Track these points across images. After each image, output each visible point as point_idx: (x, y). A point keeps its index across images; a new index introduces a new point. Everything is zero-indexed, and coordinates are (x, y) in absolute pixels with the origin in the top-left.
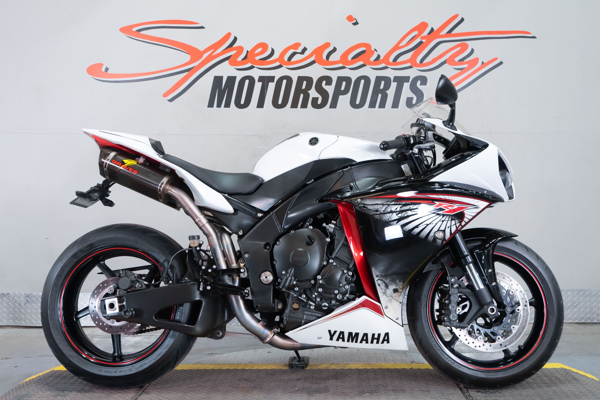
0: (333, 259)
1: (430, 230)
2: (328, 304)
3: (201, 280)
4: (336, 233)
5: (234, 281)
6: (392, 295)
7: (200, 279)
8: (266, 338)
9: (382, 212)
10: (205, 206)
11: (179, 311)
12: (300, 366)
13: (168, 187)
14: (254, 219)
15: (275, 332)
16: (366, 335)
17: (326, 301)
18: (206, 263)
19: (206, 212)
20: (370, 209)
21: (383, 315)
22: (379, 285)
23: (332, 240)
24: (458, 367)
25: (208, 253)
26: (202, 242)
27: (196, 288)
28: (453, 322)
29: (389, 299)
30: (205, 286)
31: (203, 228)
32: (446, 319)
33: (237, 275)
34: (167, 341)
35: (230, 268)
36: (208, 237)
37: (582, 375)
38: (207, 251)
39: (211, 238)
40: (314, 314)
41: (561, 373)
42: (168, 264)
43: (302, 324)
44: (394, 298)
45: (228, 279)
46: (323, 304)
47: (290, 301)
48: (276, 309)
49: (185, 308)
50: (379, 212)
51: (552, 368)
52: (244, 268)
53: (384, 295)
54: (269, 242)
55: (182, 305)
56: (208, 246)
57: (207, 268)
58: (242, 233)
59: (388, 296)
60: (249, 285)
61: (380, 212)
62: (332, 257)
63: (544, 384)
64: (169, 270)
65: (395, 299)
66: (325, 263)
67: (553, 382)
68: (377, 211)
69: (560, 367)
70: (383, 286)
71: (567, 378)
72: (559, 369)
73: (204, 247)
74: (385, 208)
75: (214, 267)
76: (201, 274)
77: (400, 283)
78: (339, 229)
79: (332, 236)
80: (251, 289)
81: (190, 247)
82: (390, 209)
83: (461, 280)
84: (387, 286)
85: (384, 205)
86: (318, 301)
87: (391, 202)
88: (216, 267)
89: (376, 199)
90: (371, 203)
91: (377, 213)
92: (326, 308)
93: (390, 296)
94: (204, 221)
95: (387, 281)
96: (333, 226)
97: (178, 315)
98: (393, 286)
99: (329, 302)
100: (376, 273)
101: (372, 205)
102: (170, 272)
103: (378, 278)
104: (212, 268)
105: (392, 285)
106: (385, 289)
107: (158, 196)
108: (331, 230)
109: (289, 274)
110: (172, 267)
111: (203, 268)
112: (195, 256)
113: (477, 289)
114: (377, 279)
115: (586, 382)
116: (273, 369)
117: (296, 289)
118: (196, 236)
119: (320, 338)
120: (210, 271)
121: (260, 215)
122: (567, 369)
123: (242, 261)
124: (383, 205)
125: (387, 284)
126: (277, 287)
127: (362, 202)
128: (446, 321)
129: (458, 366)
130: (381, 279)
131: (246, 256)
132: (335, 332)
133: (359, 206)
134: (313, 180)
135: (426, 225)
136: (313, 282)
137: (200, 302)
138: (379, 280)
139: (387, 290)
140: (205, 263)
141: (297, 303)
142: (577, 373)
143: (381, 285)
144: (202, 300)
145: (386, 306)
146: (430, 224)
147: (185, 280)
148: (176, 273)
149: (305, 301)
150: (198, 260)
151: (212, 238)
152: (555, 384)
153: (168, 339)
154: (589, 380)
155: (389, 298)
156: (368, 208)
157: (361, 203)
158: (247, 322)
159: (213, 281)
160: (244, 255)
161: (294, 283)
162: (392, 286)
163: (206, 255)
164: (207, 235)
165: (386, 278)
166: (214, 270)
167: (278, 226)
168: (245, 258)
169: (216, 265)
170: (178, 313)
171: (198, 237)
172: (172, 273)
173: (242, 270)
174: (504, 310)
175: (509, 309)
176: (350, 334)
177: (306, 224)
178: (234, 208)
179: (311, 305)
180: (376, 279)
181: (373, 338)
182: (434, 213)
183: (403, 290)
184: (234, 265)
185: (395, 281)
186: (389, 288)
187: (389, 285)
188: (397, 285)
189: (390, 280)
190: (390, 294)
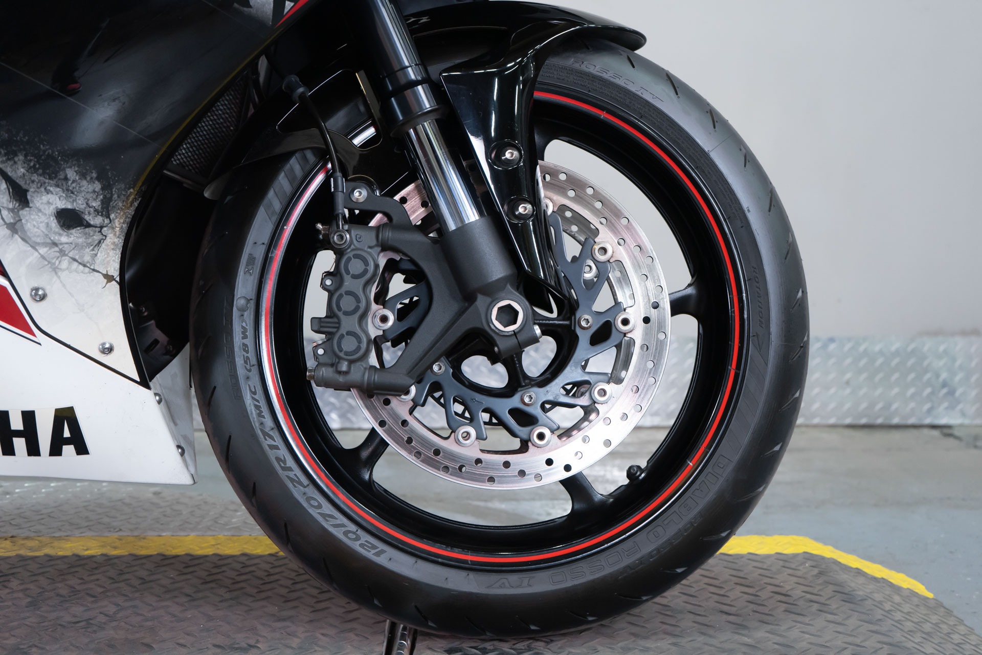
6: (56, 238)
21: (33, 334)
24: (373, 551)
28: (349, 367)
29: (43, 257)
32: (321, 352)
37: (875, 579)
41: (799, 573)
44: (71, 254)
51: (773, 552)
53: (16, 236)
59: (37, 243)
63: (725, 617)
65: (76, 259)
67: (761, 609)
69: (799, 549)
70: (1, 194)
71: (815, 591)
72: (795, 556)
77: (84, 183)
83: (397, 198)
84: (20, 196)
93: (45, 244)
95: (15, 171)
98: (50, 196)
105: (48, 192)
106: (11, 206)
113: (452, 226)
115: (888, 606)
122: (823, 558)
125: (21, 183)
128: (320, 361)
129: (374, 547)
139: (24, 213)
142: (859, 572)
145: (37, 289)
152: (765, 618)
154: (897, 599)
155: (43, 250)
162: (45, 198)
174: (567, 323)
175: (587, 317)
181: (7, 432)
183: (108, 217)
185: (58, 172)
186: (31, 205)
187: (32, 190)
188: (72, 193)
189: (32, 164)
190: (47, 235)
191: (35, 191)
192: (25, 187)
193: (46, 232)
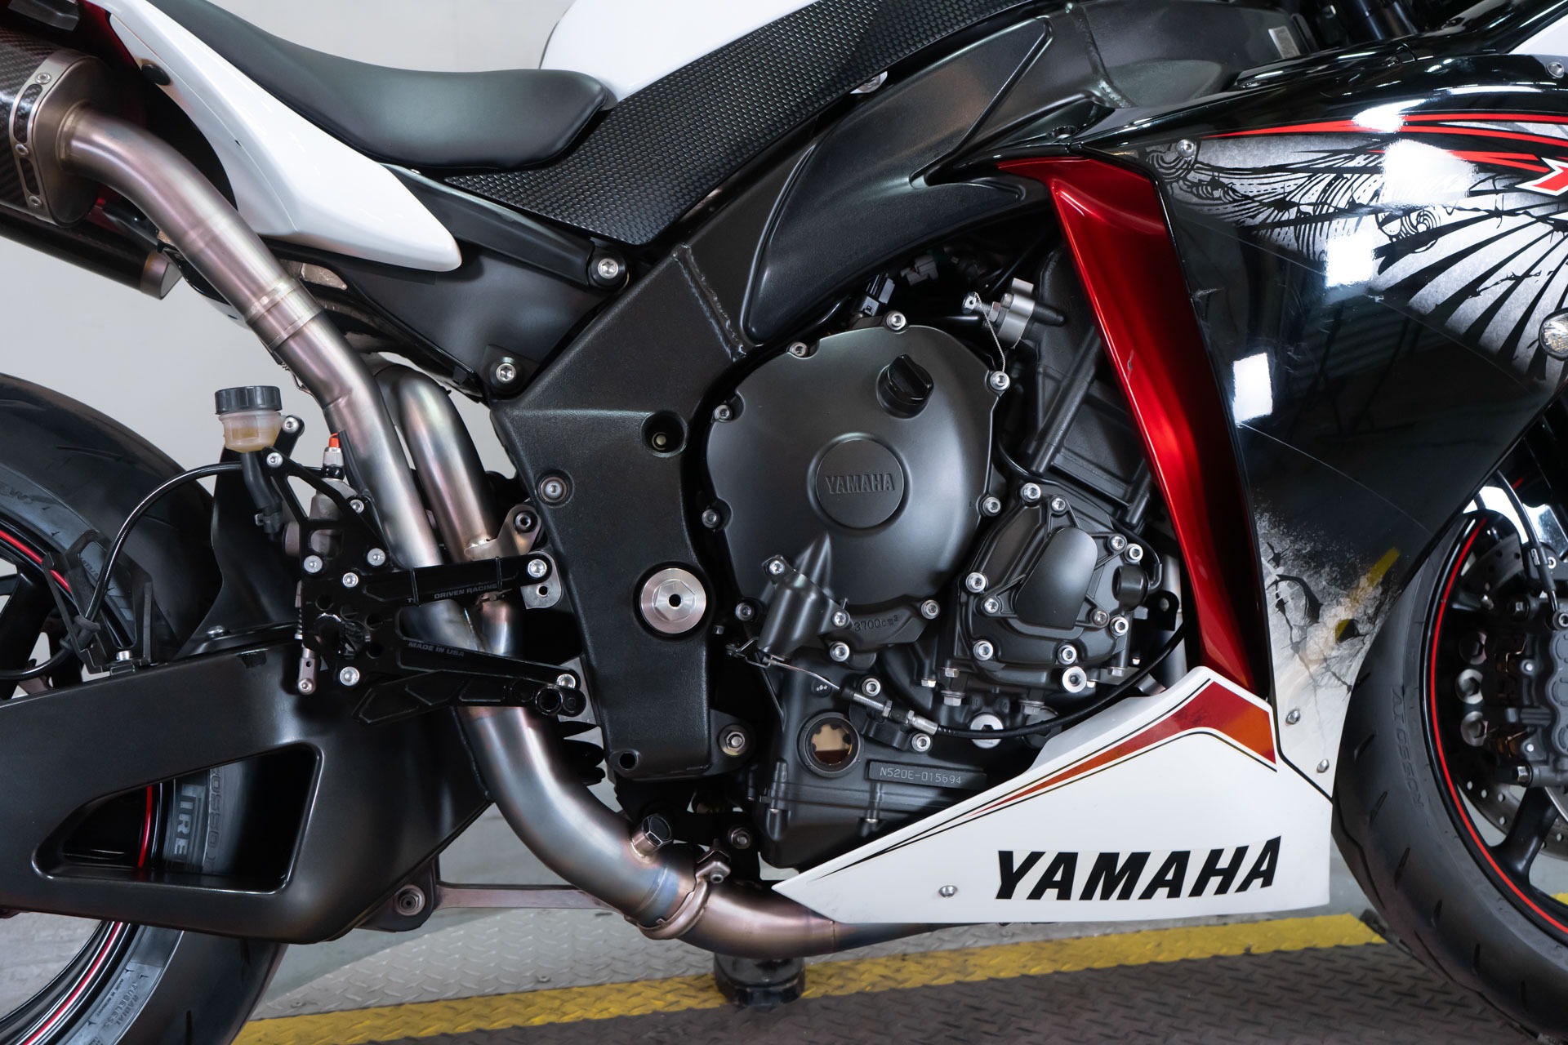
0: (1035, 478)
1: (1524, 309)
2: (1003, 722)
3: (300, 637)
4: (1038, 343)
5: (483, 628)
6: (1328, 653)
7: (295, 632)
8: (667, 916)
9: (1310, 209)
10: (300, 235)
11: (185, 811)
12: (781, 988)
13: (69, 121)
14: (578, 294)
15: (717, 879)
16: (1179, 859)
17: (991, 704)
18: (327, 541)
19: (304, 269)
20: (1246, 197)
21: (1273, 760)
22: (1281, 605)
23: (1026, 380)
25: (333, 482)
26: (295, 425)
27: (275, 678)
29: (1311, 675)
30: (324, 667)
31: (295, 347)
32: (1531, 748)
33: (499, 598)
34: (125, 976)
35: (457, 560)
36: (328, 399)
38: (328, 471)
39: (342, 402)
40: (926, 776)
42: (105, 556)
43: (865, 831)
44: (1331, 668)
45: (451, 621)
46: (978, 724)
47: (792, 716)
48: (715, 759)
49: (215, 789)
50: (1292, 213)
52: (542, 552)
53: (1297, 655)
54: (673, 409)
55: (199, 776)
56: (330, 445)
57: (334, 569)
58: (511, 375)
59: (1311, 661)
60: (575, 647)
61: (1299, 211)
62: (1034, 469)
64: (114, 591)
65: (1334, 674)
66: (992, 505)
68: (1283, 204)
70: (1296, 611)
73: (307, 453)
74: (1324, 191)
75: (376, 557)
76: (298, 603)
77: (1370, 589)
78: (1061, 319)
79: (1022, 357)
80: (587, 666)
81: (228, 455)
82: (1349, 193)
84: (1314, 611)
85: (1315, 172)
86: (952, 709)
87: (1352, 158)
88: (388, 558)
89: (1274, 140)
90: (1250, 164)
91: (1285, 217)
92: (996, 742)
93: (1317, 661)
94: (299, 310)
95: (1317, 584)
96: (1028, 306)
97: (182, 829)
98: (1338, 608)
99: (1007, 711)
100: (1274, 542)
101: (1256, 171)
102: (121, 603)
103: (1281, 570)
104: (362, 566)
105: (1339, 603)
106: (1303, 622)
107: (17, 177)
108: (1015, 327)
109: (808, 574)
110: (126, 573)
111: (313, 565)
112: (261, 503)
114: (1274, 577)
116: (655, 1013)
117: (837, 652)
118: (259, 389)
119: (950, 895)
120: (351, 580)
121: (608, 269)
123: (524, 522)
124: (1312, 171)
125: (1319, 597)
126: (733, 650)
127: (1200, 158)
128: (1530, 759)
130: (1294, 574)
131: (549, 489)
132: (1034, 857)
133: (1189, 177)
134: (884, 76)
135: (1510, 283)
136: (930, 610)
137: (301, 755)
138: (1283, 578)
139: (1312, 629)
140: (318, 540)
141: (835, 725)
143: (1290, 604)
144: (315, 741)
145: (1292, 714)
146: (1527, 274)
147: (208, 638)
148: (154, 604)
149: (886, 712)
150: (277, 526)
151: (351, 404)
153: (131, 967)
155: (1313, 668)
156: (1234, 191)
157: (1196, 161)
158: (571, 841)
159: (373, 635)
160: (537, 487)
161: (837, 620)
162: (1334, 611)
163: (325, 497)
164: (319, 389)
165: (1317, 570)
166: (371, 576)
167: (718, 322)
168: (544, 501)
169: (385, 549)
170: (180, 823)
171: (273, 397)
172: (130, 607)
173: (536, 569)
176: (1106, 861)
177: (865, 306)
178: (462, 237)
179: (914, 731)
180: (1269, 573)
181: (1209, 869)
182: (1543, 219)
184: (483, 546)
185: (1353, 581)
186: (1320, 620)
187: (1326, 603)
188: (1358, 602)
189: (1334, 575)
190: (1322, 651)
191: (1329, 604)
192: (1320, 601)
193: (1323, 648)
